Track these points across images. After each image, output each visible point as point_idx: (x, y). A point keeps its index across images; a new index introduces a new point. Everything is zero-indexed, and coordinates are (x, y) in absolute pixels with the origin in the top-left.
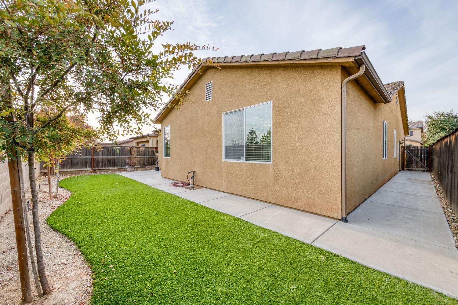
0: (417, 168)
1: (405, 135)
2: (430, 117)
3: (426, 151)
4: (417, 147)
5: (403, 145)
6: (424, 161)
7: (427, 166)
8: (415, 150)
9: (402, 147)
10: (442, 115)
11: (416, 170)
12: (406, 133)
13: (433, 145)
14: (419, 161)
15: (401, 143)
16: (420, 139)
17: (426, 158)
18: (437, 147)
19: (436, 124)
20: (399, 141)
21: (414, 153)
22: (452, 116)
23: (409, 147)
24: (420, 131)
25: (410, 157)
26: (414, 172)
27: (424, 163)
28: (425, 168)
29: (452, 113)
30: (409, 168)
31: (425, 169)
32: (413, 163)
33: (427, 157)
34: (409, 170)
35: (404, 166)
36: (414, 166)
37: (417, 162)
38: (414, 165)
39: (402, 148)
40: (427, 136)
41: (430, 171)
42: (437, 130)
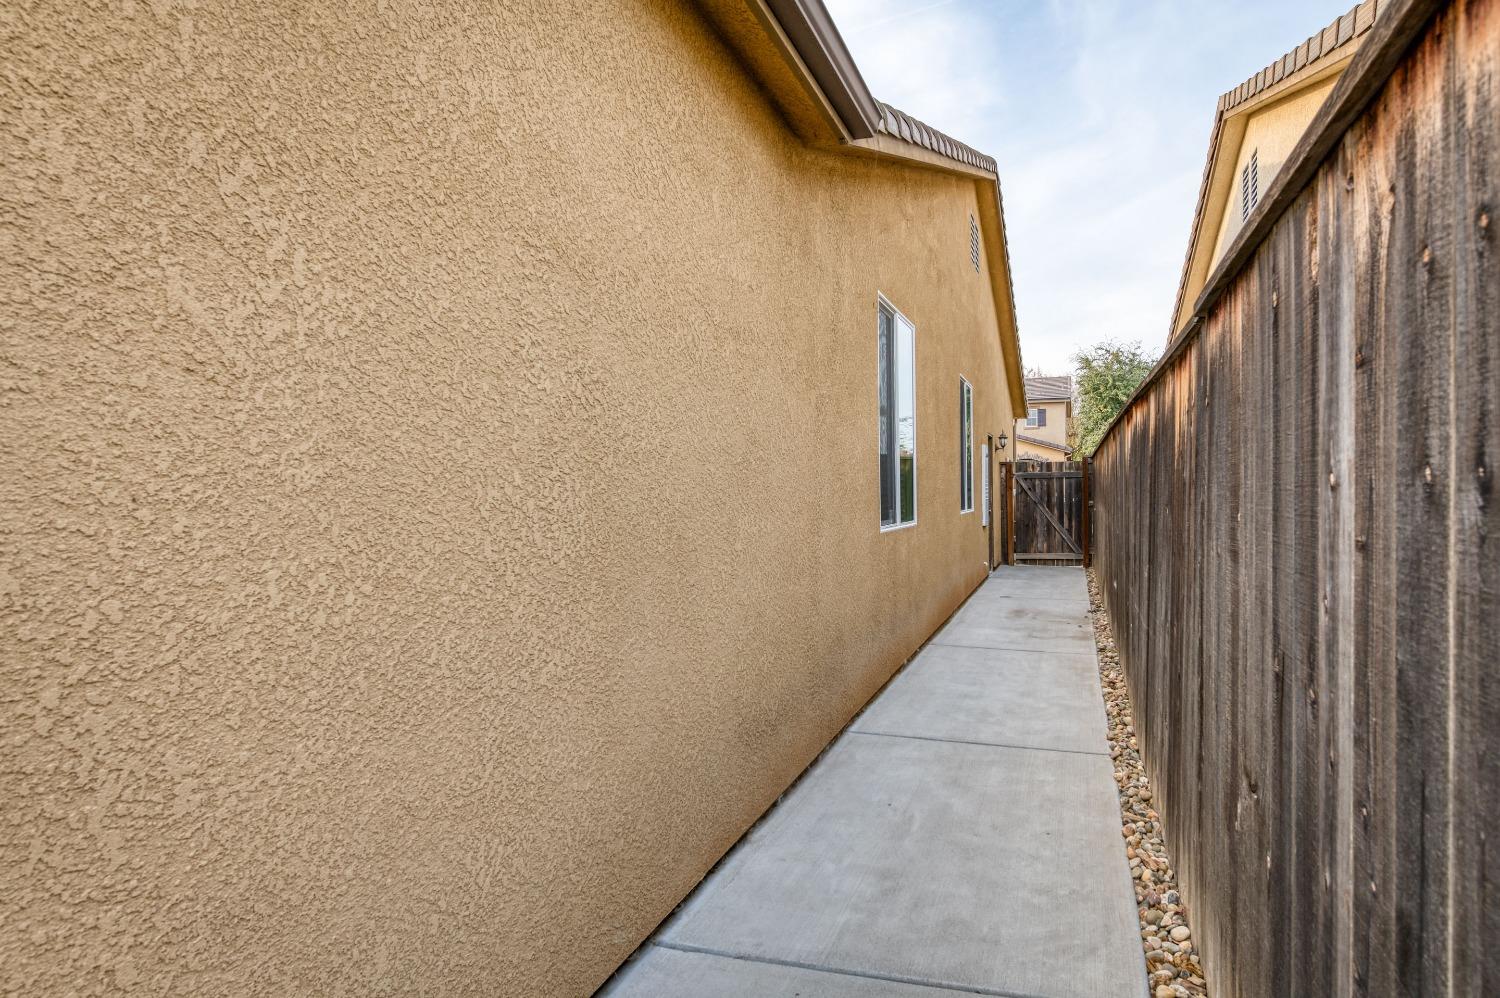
0: (1049, 551)
1: (1016, 416)
2: (1086, 363)
3: (1073, 481)
4: (1049, 465)
5: (1006, 455)
6: (1070, 520)
7: (1079, 540)
8: (1041, 478)
9: (1002, 464)
10: (1116, 356)
11: (1045, 562)
12: (1019, 411)
13: (1093, 458)
14: (1056, 524)
15: (997, 449)
16: (1062, 441)
17: (1074, 509)
18: (1104, 462)
19: (1102, 389)
20: (990, 438)
21: (1038, 490)
22: (1139, 362)
23: (1022, 465)
24: (1062, 409)
25: (1026, 505)
26: (1038, 569)
27: (1069, 530)
28: (1071, 551)
29: (1138, 352)
30: (1025, 551)
31: (1072, 556)
32: (1038, 529)
33: (1079, 502)
34: (1024, 561)
35: (1011, 547)
36: (1041, 543)
37: (1049, 525)
38: (1040, 540)
39: (1004, 470)
40: (1080, 431)
41: (1088, 562)
42: (1105, 407)
